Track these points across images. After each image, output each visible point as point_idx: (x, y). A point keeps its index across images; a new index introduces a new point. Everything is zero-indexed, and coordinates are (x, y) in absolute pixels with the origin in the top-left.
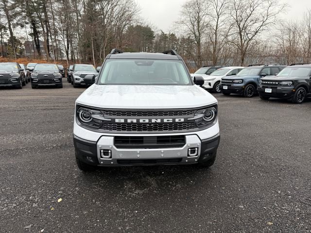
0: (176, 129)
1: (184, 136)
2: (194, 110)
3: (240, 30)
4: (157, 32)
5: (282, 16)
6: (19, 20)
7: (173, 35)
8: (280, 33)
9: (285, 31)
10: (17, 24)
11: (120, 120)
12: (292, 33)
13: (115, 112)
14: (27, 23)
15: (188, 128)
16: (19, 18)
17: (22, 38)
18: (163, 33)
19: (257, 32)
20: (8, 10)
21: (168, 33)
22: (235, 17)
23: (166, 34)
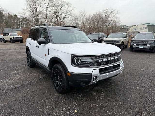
3: (56, 16)
4: (5, 13)
5: (73, 12)
7: (16, 16)
8: (72, 19)
9: (74, 19)
11: (100, 61)
12: (76, 20)
13: (98, 57)
18: (9, 14)
19: (64, 18)
21: (13, 14)
22: (54, 10)
23: (11, 15)
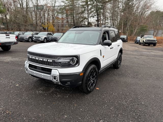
0: (49, 65)
1: (51, 69)
2: (58, 57)
6: (93, 15)
10: (91, 16)
14: (95, 15)
15: (54, 66)
16: (92, 13)
17: (93, 23)
20: (89, 10)
